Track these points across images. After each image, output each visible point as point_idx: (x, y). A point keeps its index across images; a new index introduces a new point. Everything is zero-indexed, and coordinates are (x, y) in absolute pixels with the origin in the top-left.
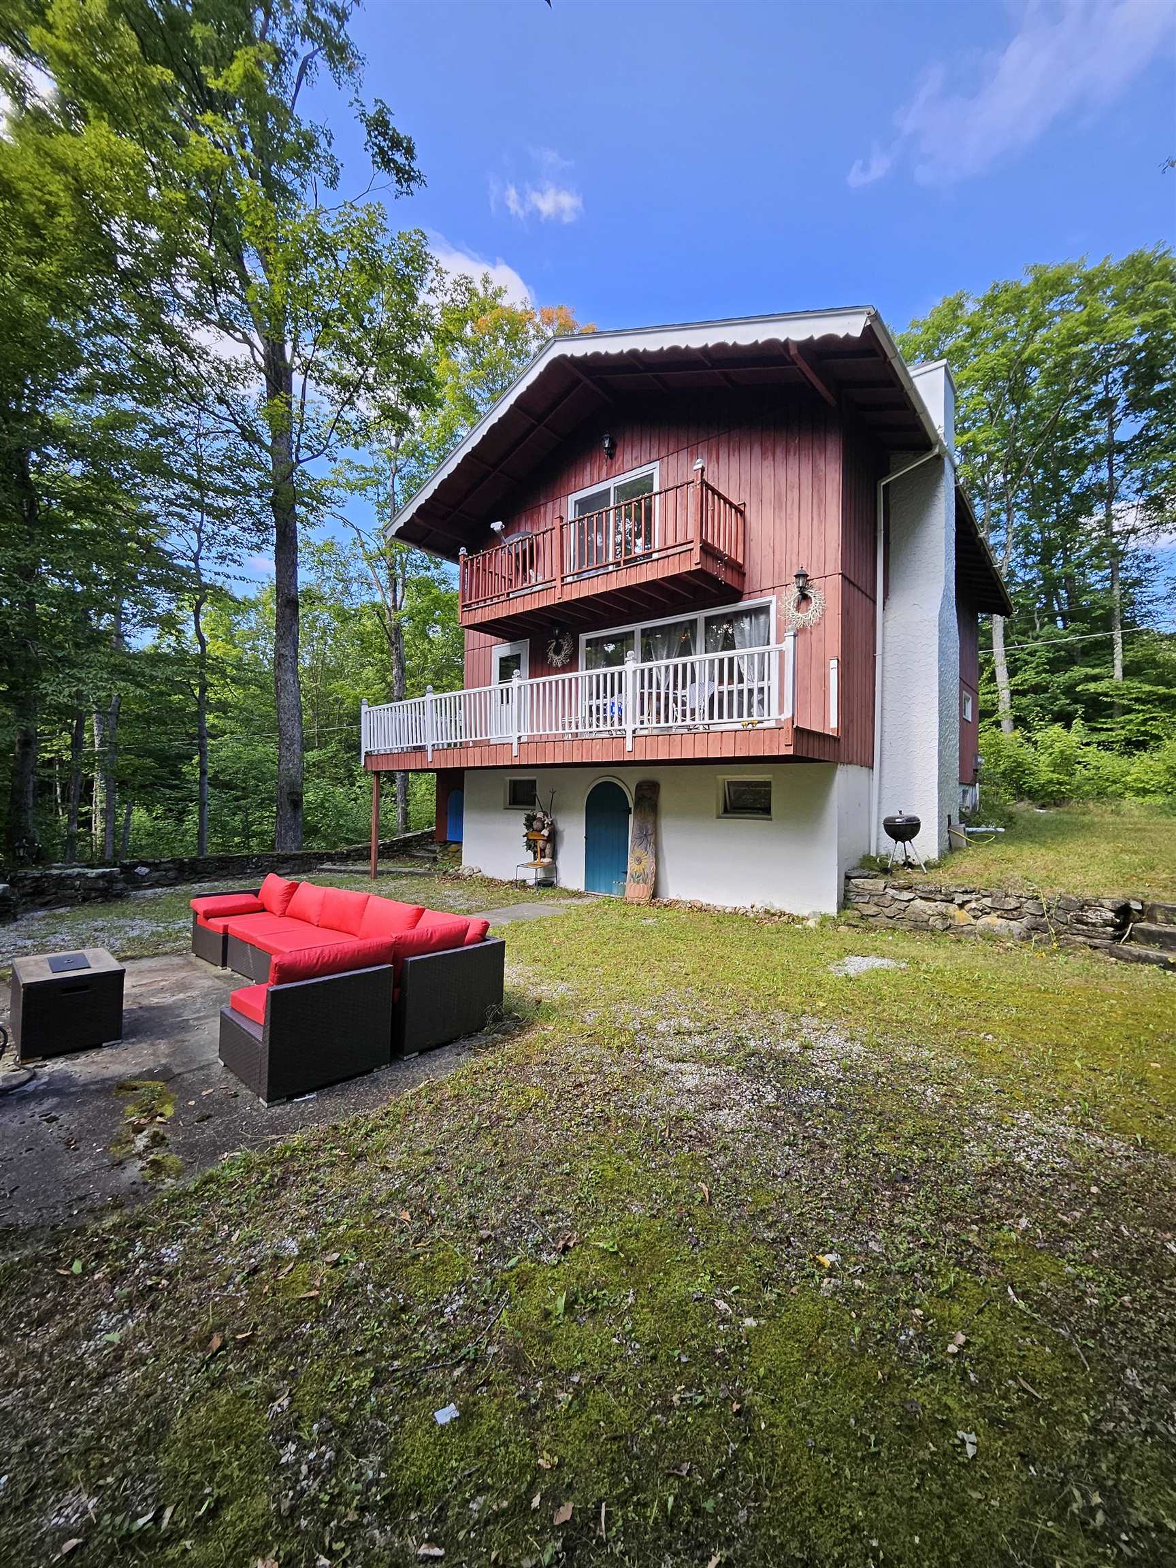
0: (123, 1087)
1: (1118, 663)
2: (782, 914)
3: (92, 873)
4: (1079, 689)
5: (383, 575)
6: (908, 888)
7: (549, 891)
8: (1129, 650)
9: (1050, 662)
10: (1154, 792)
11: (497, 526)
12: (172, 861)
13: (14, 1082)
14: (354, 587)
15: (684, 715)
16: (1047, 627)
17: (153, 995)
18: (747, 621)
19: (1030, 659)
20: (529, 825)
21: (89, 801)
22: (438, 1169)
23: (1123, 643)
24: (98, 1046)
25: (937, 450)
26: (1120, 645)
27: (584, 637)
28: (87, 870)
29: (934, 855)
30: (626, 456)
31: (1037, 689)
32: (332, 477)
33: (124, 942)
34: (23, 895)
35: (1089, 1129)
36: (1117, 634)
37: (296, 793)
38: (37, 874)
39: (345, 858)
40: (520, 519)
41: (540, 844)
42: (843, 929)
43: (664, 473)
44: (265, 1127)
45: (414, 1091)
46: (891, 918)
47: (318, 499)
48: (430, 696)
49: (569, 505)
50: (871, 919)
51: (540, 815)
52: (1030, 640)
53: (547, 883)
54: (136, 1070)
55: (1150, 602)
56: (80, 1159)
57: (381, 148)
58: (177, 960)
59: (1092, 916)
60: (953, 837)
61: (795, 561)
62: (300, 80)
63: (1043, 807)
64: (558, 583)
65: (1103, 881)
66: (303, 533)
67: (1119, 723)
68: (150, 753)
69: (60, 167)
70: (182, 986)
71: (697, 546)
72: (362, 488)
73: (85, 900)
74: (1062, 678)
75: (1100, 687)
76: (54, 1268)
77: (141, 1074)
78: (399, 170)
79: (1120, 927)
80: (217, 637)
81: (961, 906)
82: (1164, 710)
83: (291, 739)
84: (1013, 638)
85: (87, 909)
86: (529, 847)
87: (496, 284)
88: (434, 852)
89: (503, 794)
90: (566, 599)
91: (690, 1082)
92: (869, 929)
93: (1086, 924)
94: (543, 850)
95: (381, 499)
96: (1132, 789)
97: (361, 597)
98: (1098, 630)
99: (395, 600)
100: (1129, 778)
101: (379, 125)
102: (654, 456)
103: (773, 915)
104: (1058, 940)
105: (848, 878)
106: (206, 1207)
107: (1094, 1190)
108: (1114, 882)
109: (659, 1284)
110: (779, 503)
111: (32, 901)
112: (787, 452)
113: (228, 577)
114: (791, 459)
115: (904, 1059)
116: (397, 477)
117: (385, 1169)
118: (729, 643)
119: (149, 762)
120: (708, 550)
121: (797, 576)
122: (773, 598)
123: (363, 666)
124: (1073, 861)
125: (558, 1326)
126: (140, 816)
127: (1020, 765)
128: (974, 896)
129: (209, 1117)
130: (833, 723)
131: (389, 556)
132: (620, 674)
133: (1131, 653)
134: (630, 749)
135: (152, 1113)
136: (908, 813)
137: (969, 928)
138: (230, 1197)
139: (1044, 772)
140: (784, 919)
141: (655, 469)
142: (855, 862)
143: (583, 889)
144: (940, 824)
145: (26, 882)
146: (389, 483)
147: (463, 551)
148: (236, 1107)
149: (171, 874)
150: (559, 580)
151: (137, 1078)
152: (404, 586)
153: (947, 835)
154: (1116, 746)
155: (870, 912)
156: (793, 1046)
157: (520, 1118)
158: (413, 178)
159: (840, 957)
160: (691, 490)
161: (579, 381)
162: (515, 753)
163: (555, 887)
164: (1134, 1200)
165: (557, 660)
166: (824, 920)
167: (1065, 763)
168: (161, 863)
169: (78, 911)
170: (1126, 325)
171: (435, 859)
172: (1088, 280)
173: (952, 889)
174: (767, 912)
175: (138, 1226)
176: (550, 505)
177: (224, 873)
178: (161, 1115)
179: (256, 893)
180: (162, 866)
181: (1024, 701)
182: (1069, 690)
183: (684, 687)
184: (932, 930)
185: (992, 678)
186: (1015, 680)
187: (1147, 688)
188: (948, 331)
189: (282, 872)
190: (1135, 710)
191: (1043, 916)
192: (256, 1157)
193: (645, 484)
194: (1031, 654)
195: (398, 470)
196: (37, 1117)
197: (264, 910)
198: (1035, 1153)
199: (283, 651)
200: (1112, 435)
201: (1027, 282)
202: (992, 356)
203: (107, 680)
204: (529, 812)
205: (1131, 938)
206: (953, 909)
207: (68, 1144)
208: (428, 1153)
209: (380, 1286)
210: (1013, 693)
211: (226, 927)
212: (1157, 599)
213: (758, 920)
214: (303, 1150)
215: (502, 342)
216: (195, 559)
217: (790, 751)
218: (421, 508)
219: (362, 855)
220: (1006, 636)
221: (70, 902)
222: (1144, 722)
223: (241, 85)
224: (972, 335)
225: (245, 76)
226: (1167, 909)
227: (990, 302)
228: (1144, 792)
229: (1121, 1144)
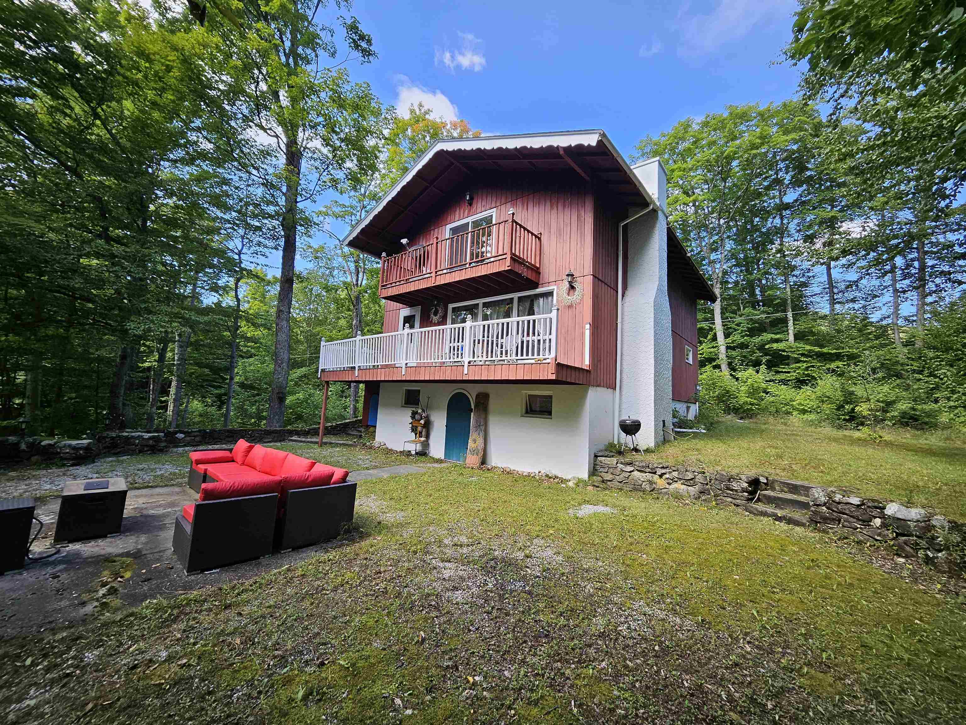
0: (108, 559)
1: (791, 332)
2: (556, 477)
3: (147, 436)
4: (767, 347)
5: (352, 266)
6: (630, 464)
7: (423, 458)
8: (796, 325)
9: (749, 330)
10: (810, 412)
11: (404, 241)
12: (199, 431)
13: (45, 555)
14: (335, 272)
15: (502, 354)
16: (747, 309)
17: (152, 509)
18: (541, 300)
19: (737, 328)
20: (413, 417)
21: (167, 394)
22: (272, 616)
23: (794, 320)
24: (104, 536)
25: (651, 207)
26: (792, 321)
27: (451, 306)
28: (144, 434)
29: (652, 445)
30: (479, 205)
31: (743, 346)
32: (324, 210)
33: (152, 477)
34: (105, 448)
35: (675, 613)
36: (790, 314)
37: (282, 393)
38: (114, 435)
39: (306, 433)
40: (419, 238)
41: (419, 429)
42: (590, 488)
43: (498, 216)
44: (179, 587)
45: (278, 570)
46: (620, 482)
47: (308, 223)
48: (359, 338)
49: (446, 231)
50: (609, 483)
51: (420, 411)
52: (738, 316)
53: (423, 454)
54: (121, 551)
55: (812, 296)
56: (61, 600)
57: (354, 40)
58: (177, 489)
59: (735, 485)
60: (666, 434)
61: (567, 267)
62: (318, 5)
63: (741, 418)
64: (433, 275)
65: (747, 464)
66: (300, 242)
67: (792, 368)
68: (207, 366)
69: (175, 48)
70: (172, 504)
71: (508, 256)
72: (343, 217)
73: (140, 452)
74: (757, 340)
75: (781, 346)
76: (14, 662)
77: (123, 553)
78: (364, 51)
79: (752, 493)
80: (255, 299)
81: (661, 476)
82: (820, 361)
83: (282, 360)
84: (727, 314)
85: (140, 457)
86: (413, 430)
87: (426, 108)
88: (361, 432)
89: (401, 397)
90: (438, 283)
91: (447, 574)
92: (605, 489)
93: (732, 490)
94: (421, 433)
95: (353, 223)
96: (798, 410)
97: (339, 278)
98: (777, 311)
99: (357, 280)
100: (794, 403)
101: (353, 28)
102: (493, 205)
103: (550, 478)
104: (716, 500)
105: (596, 456)
106: (124, 630)
107: (657, 648)
108: (753, 465)
109: (365, 687)
110: (560, 233)
111: (109, 451)
112: (564, 207)
113: (258, 264)
114: (566, 209)
115: (585, 566)
116: (363, 211)
117: (240, 614)
118: (531, 312)
119: (207, 371)
120: (515, 259)
121: (568, 275)
122: (555, 287)
123: (339, 318)
124: (736, 451)
125: (294, 707)
126: (196, 405)
127: (728, 392)
128: (668, 470)
129: (149, 580)
130: (587, 361)
131: (355, 256)
132: (463, 328)
133: (798, 327)
134: (467, 373)
135: (117, 575)
136: (634, 417)
137: (665, 490)
138: (139, 625)
139: (743, 398)
140: (556, 480)
141: (493, 212)
142: (602, 447)
143: (443, 458)
144: (656, 425)
145: (107, 440)
146: (358, 214)
147: (384, 254)
148: (169, 575)
149: (198, 439)
150: (434, 273)
151: (116, 556)
152: (364, 272)
153: (662, 433)
154: (790, 383)
155: (608, 479)
156: (520, 555)
157: (335, 589)
158: (371, 54)
159: (580, 504)
160: (507, 225)
161: (453, 164)
162: (403, 373)
163: (428, 455)
164: (678, 655)
165: (435, 319)
166: (579, 482)
167: (753, 392)
168: (192, 432)
169: (134, 459)
170: (782, 140)
171: (361, 436)
172: (761, 115)
173: (655, 465)
174: (547, 476)
175: (77, 639)
176: (436, 230)
177: (230, 439)
178: (122, 577)
179: (231, 450)
180: (193, 434)
181: (734, 353)
182: (761, 348)
183: (502, 338)
184: (644, 491)
185: (715, 338)
186: (729, 340)
187: (808, 347)
188: (683, 139)
189: (266, 440)
190: (801, 361)
191: (707, 484)
192: (165, 603)
193: (488, 220)
194: (738, 325)
195: (364, 207)
196: (47, 576)
197: (233, 461)
198: (633, 625)
199: (281, 308)
200: (781, 199)
201: (726, 115)
202: (709, 154)
203: (167, 322)
204: (414, 409)
205: (759, 500)
206: (656, 477)
207: (58, 591)
208: (270, 607)
209: (202, 680)
210: (728, 348)
211: (206, 470)
212: (815, 295)
213: (541, 481)
214: (195, 601)
215: (428, 138)
216: (239, 254)
217: (553, 377)
218: (363, 230)
219: (315, 432)
220: (722, 313)
221: (132, 453)
222: (807, 369)
223: (279, 9)
224: (695, 142)
225: (281, 6)
226: (781, 482)
227: (705, 124)
228: (804, 412)
229: (690, 622)
